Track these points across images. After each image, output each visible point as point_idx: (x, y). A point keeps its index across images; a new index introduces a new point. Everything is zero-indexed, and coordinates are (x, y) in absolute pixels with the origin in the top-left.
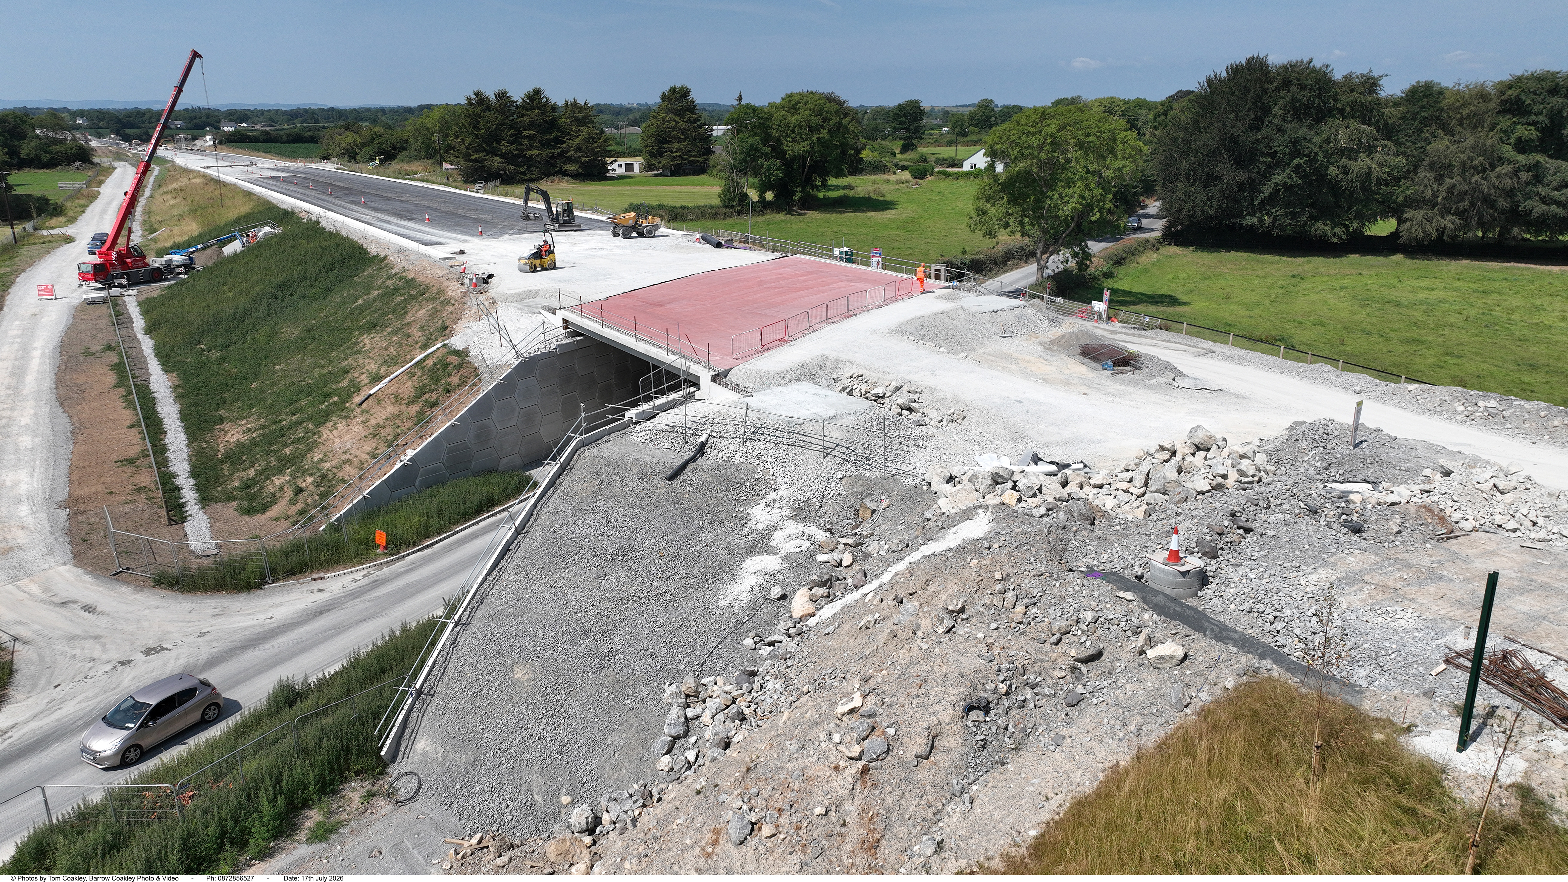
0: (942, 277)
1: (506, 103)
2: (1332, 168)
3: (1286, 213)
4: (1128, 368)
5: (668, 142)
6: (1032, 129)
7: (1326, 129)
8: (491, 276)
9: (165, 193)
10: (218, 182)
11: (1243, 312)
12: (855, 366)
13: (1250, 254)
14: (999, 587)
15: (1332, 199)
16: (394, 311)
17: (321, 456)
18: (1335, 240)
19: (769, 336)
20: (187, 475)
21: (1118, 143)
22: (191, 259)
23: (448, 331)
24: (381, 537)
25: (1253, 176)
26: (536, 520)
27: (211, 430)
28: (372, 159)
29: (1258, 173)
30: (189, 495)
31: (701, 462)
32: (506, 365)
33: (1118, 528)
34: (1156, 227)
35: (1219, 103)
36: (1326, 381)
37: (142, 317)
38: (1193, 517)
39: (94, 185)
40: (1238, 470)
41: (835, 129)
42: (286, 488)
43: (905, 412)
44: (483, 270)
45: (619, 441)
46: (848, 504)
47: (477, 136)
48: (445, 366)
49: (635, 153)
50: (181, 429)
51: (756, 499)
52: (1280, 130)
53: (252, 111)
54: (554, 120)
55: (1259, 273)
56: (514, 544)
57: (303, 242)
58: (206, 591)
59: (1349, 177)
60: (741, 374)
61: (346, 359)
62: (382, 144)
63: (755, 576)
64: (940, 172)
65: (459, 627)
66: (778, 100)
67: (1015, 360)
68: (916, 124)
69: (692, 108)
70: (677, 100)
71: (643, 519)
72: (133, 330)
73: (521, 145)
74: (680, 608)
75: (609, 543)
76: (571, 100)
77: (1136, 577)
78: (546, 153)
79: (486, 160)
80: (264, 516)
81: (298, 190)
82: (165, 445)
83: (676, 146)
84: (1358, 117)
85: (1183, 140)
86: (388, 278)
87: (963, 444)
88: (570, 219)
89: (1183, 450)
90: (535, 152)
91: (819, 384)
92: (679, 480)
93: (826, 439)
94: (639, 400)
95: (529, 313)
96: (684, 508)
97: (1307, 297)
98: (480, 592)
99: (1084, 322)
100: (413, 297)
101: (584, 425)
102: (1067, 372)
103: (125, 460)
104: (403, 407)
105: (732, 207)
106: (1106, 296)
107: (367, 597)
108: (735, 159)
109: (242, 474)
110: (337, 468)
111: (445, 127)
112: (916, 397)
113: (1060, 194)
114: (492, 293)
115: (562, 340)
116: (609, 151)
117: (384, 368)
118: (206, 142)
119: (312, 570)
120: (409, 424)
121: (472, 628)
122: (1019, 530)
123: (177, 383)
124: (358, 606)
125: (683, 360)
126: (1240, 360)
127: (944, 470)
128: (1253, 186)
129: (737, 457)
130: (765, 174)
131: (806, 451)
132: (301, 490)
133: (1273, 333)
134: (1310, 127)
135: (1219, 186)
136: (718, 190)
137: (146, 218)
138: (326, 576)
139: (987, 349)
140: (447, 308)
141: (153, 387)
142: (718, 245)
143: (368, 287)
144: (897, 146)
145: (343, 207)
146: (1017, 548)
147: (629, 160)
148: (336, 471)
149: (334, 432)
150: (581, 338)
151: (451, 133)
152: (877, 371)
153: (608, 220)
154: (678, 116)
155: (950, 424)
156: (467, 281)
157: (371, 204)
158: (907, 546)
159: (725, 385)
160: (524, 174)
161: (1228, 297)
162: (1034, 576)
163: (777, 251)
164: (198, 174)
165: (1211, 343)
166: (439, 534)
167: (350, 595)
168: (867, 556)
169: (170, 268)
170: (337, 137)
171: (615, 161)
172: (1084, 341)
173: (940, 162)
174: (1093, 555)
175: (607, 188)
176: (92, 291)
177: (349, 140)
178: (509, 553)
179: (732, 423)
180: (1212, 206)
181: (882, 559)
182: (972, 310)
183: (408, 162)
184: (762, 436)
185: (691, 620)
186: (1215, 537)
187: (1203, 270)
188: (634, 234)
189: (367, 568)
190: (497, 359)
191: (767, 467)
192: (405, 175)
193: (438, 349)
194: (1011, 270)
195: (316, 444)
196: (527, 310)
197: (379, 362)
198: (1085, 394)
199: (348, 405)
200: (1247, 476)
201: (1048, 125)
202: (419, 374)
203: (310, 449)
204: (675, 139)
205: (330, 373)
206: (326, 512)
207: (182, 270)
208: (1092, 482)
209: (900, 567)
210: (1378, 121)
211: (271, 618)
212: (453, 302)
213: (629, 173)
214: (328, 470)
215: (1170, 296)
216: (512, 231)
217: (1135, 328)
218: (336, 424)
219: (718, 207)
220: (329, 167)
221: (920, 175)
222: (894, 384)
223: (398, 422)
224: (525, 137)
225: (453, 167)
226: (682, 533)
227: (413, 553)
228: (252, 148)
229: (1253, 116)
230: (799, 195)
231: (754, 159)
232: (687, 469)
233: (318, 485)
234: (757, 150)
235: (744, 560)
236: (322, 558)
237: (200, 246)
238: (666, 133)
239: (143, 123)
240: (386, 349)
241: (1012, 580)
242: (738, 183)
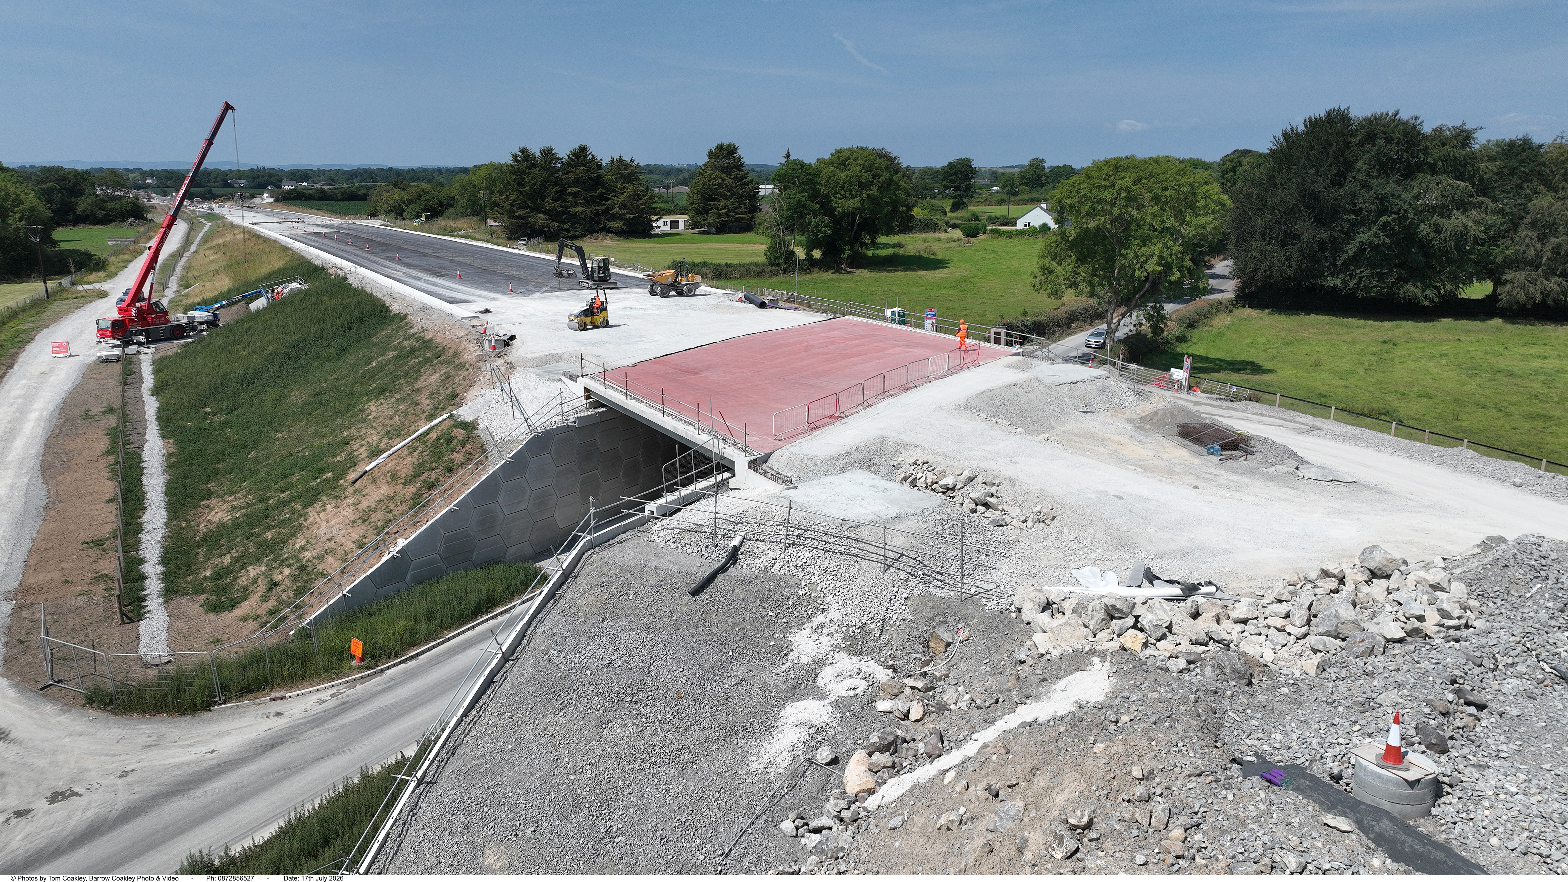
0: (1003, 341)
1: (552, 160)
2: (1422, 225)
3: (1372, 274)
4: (1237, 453)
5: (714, 200)
6: (1104, 183)
7: (1416, 186)
8: (512, 338)
9: (209, 248)
10: (258, 237)
11: (1336, 382)
12: (919, 451)
13: (1332, 317)
14: (1139, 790)
15: (1422, 259)
16: (406, 375)
17: (303, 543)
18: (1427, 303)
19: (818, 411)
20: (156, 560)
21: (1199, 198)
22: (215, 315)
23: (458, 399)
24: (357, 647)
25: (1336, 234)
26: (528, 643)
27: (195, 507)
28: (418, 216)
29: (1341, 231)
30: (153, 586)
31: (732, 571)
32: (516, 440)
33: (1285, 690)
34: (1229, 289)
35: (1298, 157)
36: (1471, 470)
37: (153, 377)
38: (1399, 686)
39: (143, 240)
40: (1438, 610)
41: (885, 185)
42: (260, 581)
43: (981, 509)
44: (504, 331)
45: (636, 541)
46: (915, 632)
47: (521, 193)
48: (450, 440)
49: (681, 211)
50: (163, 505)
51: (799, 622)
52: (1365, 186)
53: (314, 171)
54: (599, 177)
55: (1346, 338)
56: (500, 674)
57: (326, 299)
58: (144, 713)
59: (1442, 236)
60: (784, 460)
61: (349, 428)
62: (429, 201)
63: (797, 730)
64: (992, 231)
65: (422, 787)
66: (827, 156)
67: (1102, 441)
68: (967, 183)
69: (738, 165)
70: (724, 157)
71: (659, 646)
72: (140, 391)
73: (566, 201)
74: (700, 772)
75: (615, 677)
76: (617, 157)
77: (1332, 777)
78: (590, 210)
79: (530, 216)
80: (231, 615)
81: (336, 245)
82: (141, 524)
83: (722, 203)
84: (1451, 172)
85: (1258, 196)
86: (405, 339)
87: (1055, 553)
88: (606, 277)
89: (1354, 576)
90: (580, 209)
91: (877, 473)
92: (705, 595)
93: (887, 547)
94: (662, 490)
95: (549, 379)
96: (710, 633)
97: (1405, 365)
98: (453, 739)
99: (1163, 392)
100: (427, 360)
101: (593, 523)
102: (1166, 456)
103: (92, 542)
104: (399, 488)
105: (779, 265)
106: (1187, 363)
107: (331, 725)
108: (782, 216)
109: (217, 561)
110: (318, 558)
111: (491, 182)
112: (993, 490)
113: (1135, 253)
114: (511, 357)
115: (582, 411)
116: (655, 208)
117: (385, 441)
118: (263, 199)
119: (272, 688)
120: (402, 508)
121: (438, 789)
122: (1155, 695)
123: (171, 450)
124: (319, 737)
125: (716, 441)
126: (1355, 440)
127: (1040, 594)
128: (1336, 246)
129: (777, 566)
130: (812, 231)
131: (863, 562)
132: (276, 584)
133: (1375, 405)
134: (1397, 183)
135: (1298, 246)
136: (764, 248)
137: (185, 273)
138: (288, 695)
139: (1068, 427)
140: (460, 373)
141: (145, 455)
142: (762, 305)
143: (385, 348)
144: (947, 204)
145: (377, 263)
146: (1155, 723)
147: (674, 218)
148: (316, 561)
149: (322, 515)
150: (604, 409)
151: (496, 190)
152: (946, 457)
153: (646, 278)
154: (725, 173)
155: (1037, 525)
156: (487, 344)
157: (406, 260)
158: (997, 702)
159: (764, 473)
160: (568, 230)
161: (1317, 365)
162: (1189, 776)
163: (825, 312)
164: (244, 229)
165: (1311, 418)
166: (427, 641)
167: (314, 721)
168: (942, 708)
169: (192, 325)
170: (385, 194)
171: (660, 218)
172: (1182, 419)
173: (992, 220)
174: (1260, 735)
175: (651, 245)
176: (110, 349)
177: (396, 197)
178: (493, 686)
179: (771, 523)
180: (1290, 266)
181: (964, 715)
182: (1049, 380)
183: (454, 219)
184: (808, 541)
185: (714, 790)
186: (1440, 719)
187: (1283, 334)
188: (673, 293)
189: (337, 685)
190: (508, 433)
191: (813, 580)
192: (451, 232)
193: (445, 420)
194: (1075, 333)
195: (300, 527)
196: (547, 376)
197: (382, 433)
198: (1195, 487)
199: (341, 482)
200: (1451, 618)
201: (1122, 178)
202: (420, 449)
203: (293, 535)
204: (722, 196)
205: (329, 444)
206: (300, 612)
207: (204, 327)
208: (1234, 615)
209: (989, 734)
210: (1474, 176)
211: (213, 751)
212: (467, 366)
213: (675, 231)
214: (308, 561)
215: (1252, 363)
216: (544, 289)
217: (1220, 399)
218: (325, 505)
219: (763, 265)
220: (376, 223)
221: (972, 233)
222: (966, 474)
223: (392, 505)
224: (570, 194)
225: (497, 224)
226: (706, 666)
227: (394, 665)
228: (306, 206)
229: (1335, 172)
230: (847, 252)
231: (802, 216)
232: (716, 582)
233: (294, 578)
234: (804, 206)
235: (784, 707)
236: (286, 673)
237: (225, 302)
238: (712, 190)
239: (209, 182)
240: (391, 418)
241: (1157, 780)
242: (784, 241)
